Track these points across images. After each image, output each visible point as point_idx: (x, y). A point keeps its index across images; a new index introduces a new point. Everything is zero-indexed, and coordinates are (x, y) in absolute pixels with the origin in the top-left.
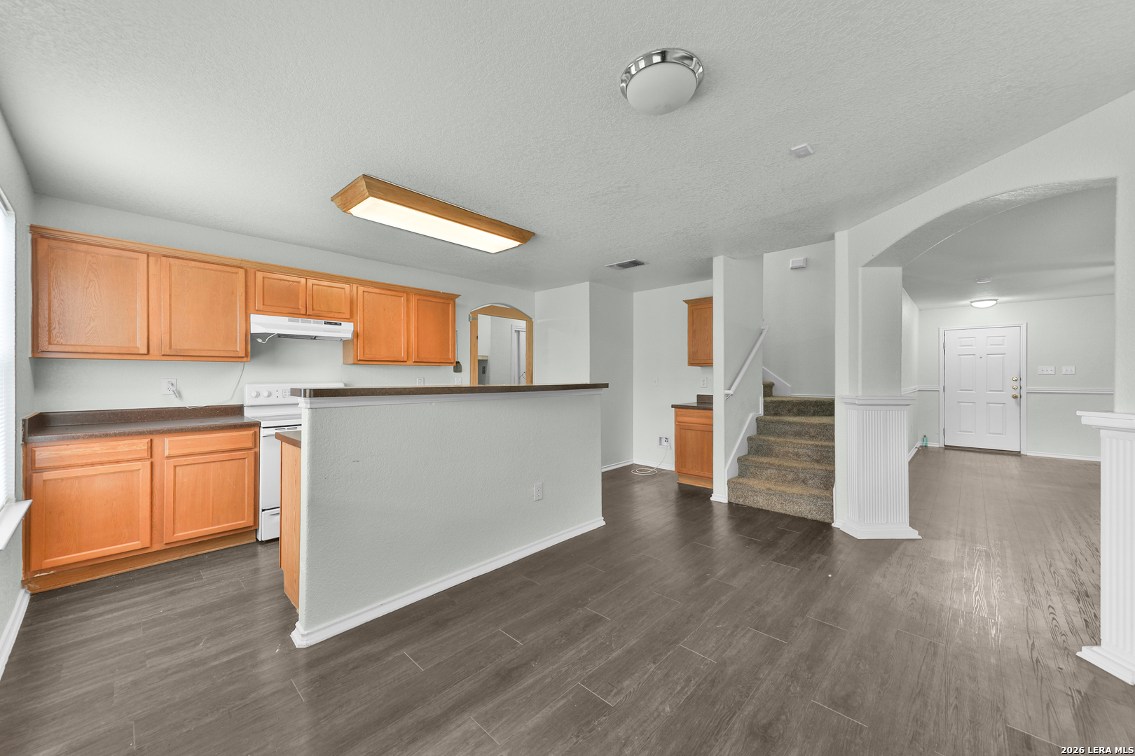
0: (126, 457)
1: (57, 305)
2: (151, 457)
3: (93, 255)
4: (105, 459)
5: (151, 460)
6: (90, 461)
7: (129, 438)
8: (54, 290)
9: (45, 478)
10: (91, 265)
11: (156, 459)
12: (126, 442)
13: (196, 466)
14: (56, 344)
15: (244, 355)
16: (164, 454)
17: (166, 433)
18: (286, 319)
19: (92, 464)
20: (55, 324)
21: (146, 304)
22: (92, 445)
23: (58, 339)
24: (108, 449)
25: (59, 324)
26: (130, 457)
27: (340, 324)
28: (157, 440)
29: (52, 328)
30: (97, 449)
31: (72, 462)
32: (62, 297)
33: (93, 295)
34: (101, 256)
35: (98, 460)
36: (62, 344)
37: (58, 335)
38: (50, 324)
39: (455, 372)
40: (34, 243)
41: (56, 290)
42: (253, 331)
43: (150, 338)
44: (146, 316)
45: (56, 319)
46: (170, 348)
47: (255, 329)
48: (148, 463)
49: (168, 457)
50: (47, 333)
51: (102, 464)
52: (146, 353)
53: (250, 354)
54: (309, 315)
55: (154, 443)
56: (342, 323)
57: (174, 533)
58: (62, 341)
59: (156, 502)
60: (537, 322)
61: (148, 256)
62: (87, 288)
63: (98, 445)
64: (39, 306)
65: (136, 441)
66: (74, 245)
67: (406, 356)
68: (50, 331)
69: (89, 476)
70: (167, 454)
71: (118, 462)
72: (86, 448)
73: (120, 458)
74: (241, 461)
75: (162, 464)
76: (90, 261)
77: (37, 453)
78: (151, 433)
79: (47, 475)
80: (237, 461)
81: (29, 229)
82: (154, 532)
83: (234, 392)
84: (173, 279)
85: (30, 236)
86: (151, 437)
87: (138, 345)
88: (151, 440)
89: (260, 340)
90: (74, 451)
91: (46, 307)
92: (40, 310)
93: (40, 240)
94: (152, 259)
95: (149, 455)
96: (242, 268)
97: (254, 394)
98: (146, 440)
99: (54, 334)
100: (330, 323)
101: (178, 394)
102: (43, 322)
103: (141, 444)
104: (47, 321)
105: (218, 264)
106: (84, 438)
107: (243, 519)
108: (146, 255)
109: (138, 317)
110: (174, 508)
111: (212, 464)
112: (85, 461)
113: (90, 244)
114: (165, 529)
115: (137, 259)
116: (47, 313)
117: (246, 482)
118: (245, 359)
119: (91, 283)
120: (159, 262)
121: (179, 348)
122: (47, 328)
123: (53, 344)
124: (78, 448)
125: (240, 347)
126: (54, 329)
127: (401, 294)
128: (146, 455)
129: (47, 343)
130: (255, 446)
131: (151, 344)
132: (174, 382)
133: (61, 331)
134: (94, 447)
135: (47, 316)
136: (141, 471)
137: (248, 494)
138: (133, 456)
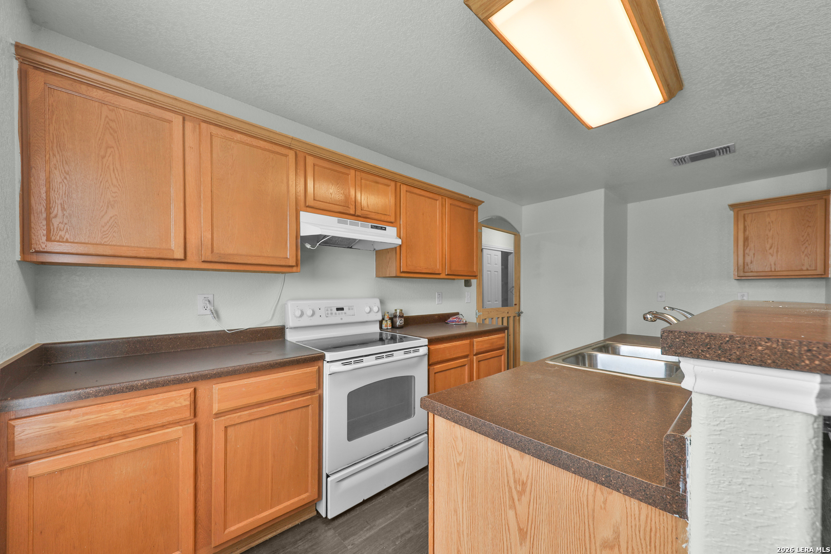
0: (160, 422)
1: (59, 180)
2: (195, 416)
3: (111, 107)
4: (130, 427)
5: (194, 420)
6: (106, 434)
7: (165, 389)
8: (54, 155)
9: (31, 474)
10: (108, 123)
11: (202, 418)
12: (161, 396)
13: (253, 422)
14: (59, 241)
15: (294, 264)
16: (211, 410)
17: (215, 378)
18: (335, 219)
19: (110, 439)
20: (57, 210)
21: (182, 188)
22: (109, 406)
23: (62, 233)
24: (134, 411)
25: (63, 209)
26: (165, 420)
27: (385, 229)
28: (203, 388)
29: (52, 215)
30: (117, 412)
31: (78, 439)
32: (67, 168)
33: (111, 168)
34: (122, 112)
35: (119, 430)
36: (67, 241)
37: (61, 226)
38: (48, 209)
39: (465, 286)
40: (23, 77)
41: (58, 157)
42: (303, 233)
43: (188, 237)
44: (182, 205)
45: (59, 202)
46: (212, 251)
47: (305, 231)
48: (191, 426)
49: (218, 415)
50: (44, 223)
51: (125, 435)
52: (182, 257)
53: (299, 262)
54: (358, 216)
55: (199, 394)
56: (387, 228)
57: (225, 528)
58: (67, 236)
59: (202, 485)
60: (524, 236)
61: (184, 119)
62: (103, 157)
63: (117, 404)
64: (32, 179)
65: (174, 394)
66: (84, 87)
67: (441, 267)
68: (48, 220)
69: (106, 459)
70: (216, 408)
71: (148, 430)
72: (100, 412)
73: (151, 423)
74: (304, 410)
75: (210, 426)
76: (107, 117)
77: (18, 430)
78: (195, 379)
79: (35, 468)
80: (300, 410)
81: (13, 50)
82: (199, 531)
83: (275, 310)
84: (215, 155)
85: (16, 64)
86: (194, 385)
87: (173, 247)
88: (195, 390)
89: (308, 246)
90: (80, 419)
91: (42, 182)
92: (33, 186)
93: (33, 73)
94: (189, 125)
95: (192, 414)
96: (291, 149)
97: (298, 313)
98: (187, 392)
99: (56, 225)
100: (377, 227)
101: (216, 314)
102: (39, 206)
103: (180, 397)
104: (44, 203)
105: (265, 141)
106: (96, 396)
107: (306, 491)
108: (181, 118)
109: (172, 206)
110: (225, 492)
111: (272, 417)
112: (98, 435)
113: (107, 91)
114: (213, 525)
115: (170, 122)
116: (43, 190)
117: (310, 438)
118: (294, 269)
119: (109, 151)
120: (198, 130)
121: (222, 252)
122: (44, 215)
123: (55, 241)
124: (87, 414)
125: (289, 253)
126: (56, 216)
127: (436, 197)
128: (187, 414)
129: (44, 239)
130: (319, 388)
131: (188, 245)
132: (211, 298)
133: (66, 221)
134: (112, 410)
135: (44, 196)
136: (181, 440)
137: (312, 455)
138: (170, 419)
